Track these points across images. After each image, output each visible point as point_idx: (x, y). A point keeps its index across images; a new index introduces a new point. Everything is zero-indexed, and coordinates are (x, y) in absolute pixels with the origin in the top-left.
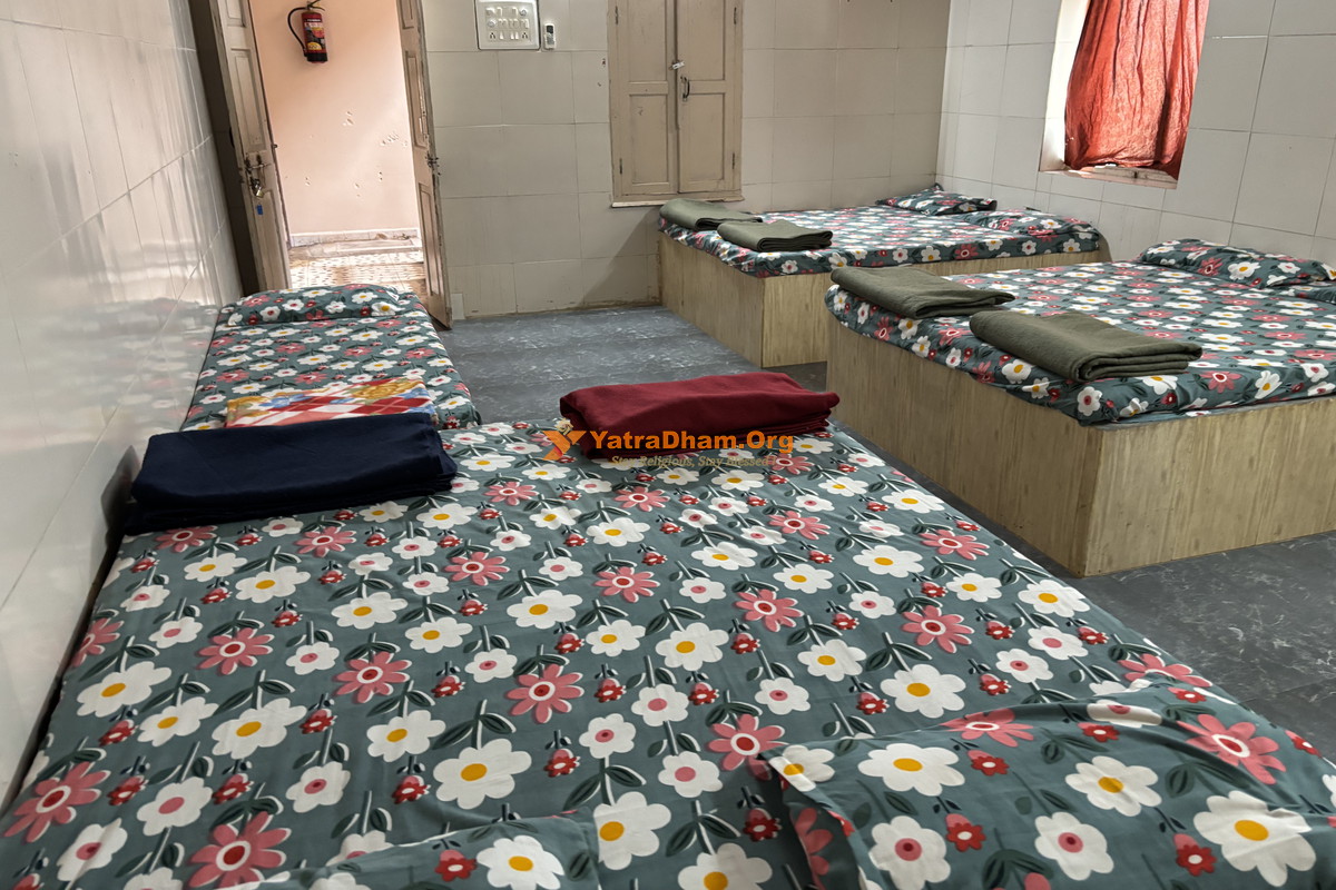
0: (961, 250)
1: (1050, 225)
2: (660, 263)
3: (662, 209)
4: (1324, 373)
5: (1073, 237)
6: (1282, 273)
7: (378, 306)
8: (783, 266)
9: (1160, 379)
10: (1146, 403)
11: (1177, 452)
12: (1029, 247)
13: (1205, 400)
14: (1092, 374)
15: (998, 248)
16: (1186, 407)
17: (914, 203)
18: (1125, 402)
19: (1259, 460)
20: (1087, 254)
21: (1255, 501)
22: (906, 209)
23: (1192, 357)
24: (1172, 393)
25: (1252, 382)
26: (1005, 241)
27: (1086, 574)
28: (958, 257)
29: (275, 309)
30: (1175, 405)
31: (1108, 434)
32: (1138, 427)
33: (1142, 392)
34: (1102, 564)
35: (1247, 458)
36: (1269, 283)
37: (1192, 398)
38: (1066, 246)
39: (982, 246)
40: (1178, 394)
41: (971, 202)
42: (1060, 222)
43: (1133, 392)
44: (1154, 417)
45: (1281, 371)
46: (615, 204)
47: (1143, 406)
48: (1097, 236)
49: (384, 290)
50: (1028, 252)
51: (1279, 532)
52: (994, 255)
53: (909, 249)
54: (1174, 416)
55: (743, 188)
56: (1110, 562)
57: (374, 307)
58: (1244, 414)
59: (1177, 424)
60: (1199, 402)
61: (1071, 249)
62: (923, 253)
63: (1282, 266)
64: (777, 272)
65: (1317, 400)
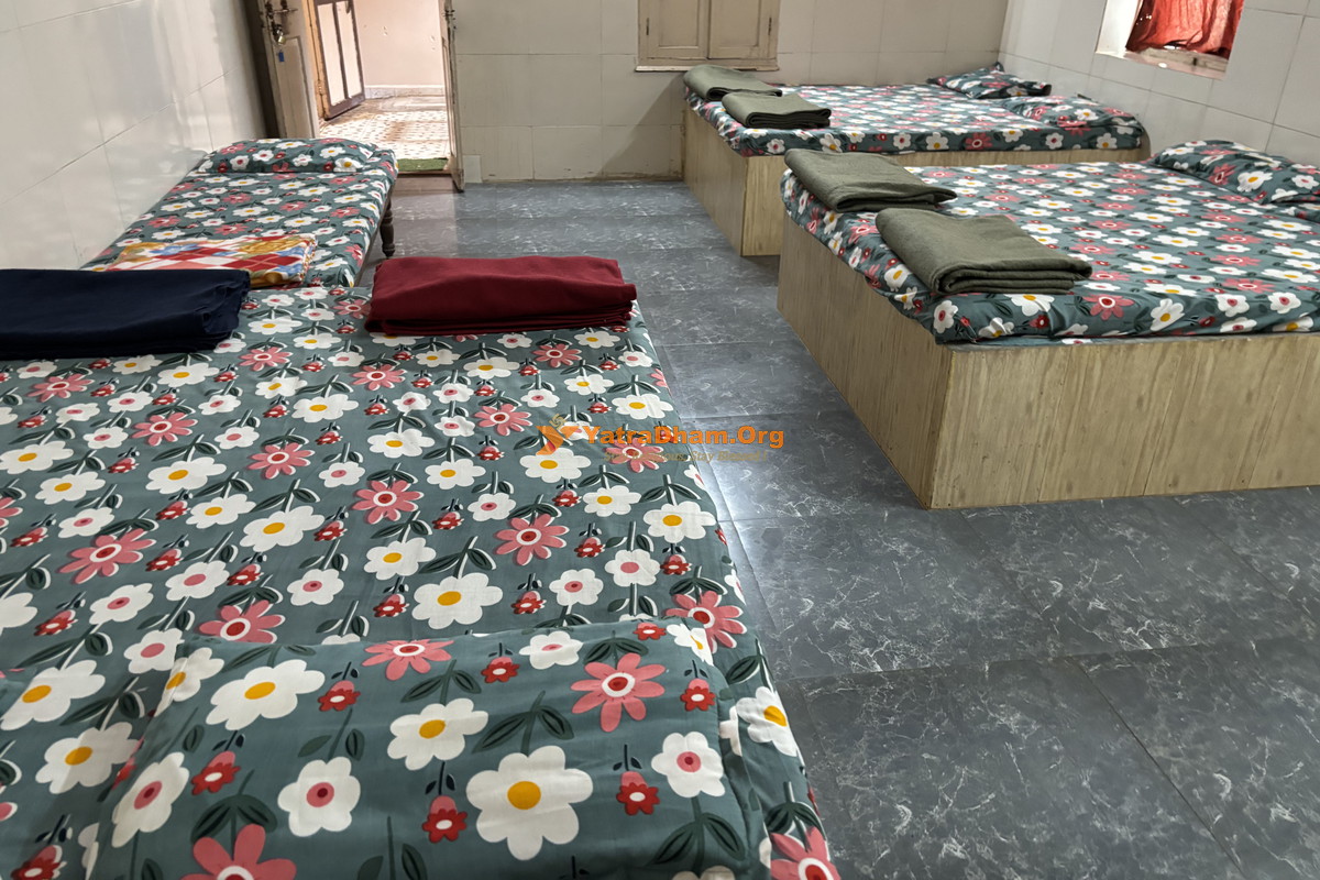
0: (973, 139)
1: (1086, 115)
2: (684, 135)
3: (686, 75)
4: (1243, 306)
5: (1109, 130)
6: (1294, 187)
7: (342, 162)
8: (768, 145)
9: (1032, 299)
10: (1011, 324)
11: (1046, 383)
12: (1054, 141)
13: (1085, 327)
14: (954, 287)
15: (1016, 139)
16: (1062, 333)
17: (961, 84)
18: (985, 321)
19: (1150, 400)
20: (1126, 152)
21: (1144, 446)
22: (952, 90)
23: (1079, 276)
24: (1043, 315)
25: (1147, 311)
26: (1026, 132)
27: (933, 506)
28: (968, 147)
29: (245, 158)
30: (1048, 329)
31: (960, 355)
32: (998, 350)
33: (1006, 312)
34: (952, 496)
35: (1134, 398)
36: (1274, 198)
37: (1067, 323)
38: (1100, 141)
39: (998, 136)
40: (1050, 316)
41: (1021, 85)
42: (1099, 112)
43: (995, 310)
44: (1021, 341)
45: (1187, 300)
46: (640, 68)
47: (1008, 328)
48: (1140, 131)
49: (357, 145)
50: (1053, 146)
51: (1175, 483)
52: (1011, 147)
53: (913, 135)
54: (1046, 342)
55: (779, 57)
56: (962, 496)
57: (337, 162)
58: (1131, 347)
59: (1045, 351)
60: (1077, 328)
61: (1105, 145)
62: (928, 140)
63: (1298, 180)
64: (761, 152)
65: (1231, 338)
